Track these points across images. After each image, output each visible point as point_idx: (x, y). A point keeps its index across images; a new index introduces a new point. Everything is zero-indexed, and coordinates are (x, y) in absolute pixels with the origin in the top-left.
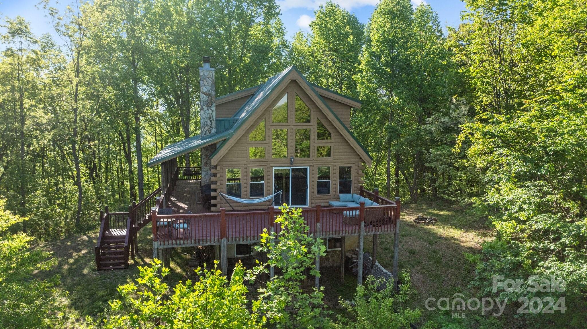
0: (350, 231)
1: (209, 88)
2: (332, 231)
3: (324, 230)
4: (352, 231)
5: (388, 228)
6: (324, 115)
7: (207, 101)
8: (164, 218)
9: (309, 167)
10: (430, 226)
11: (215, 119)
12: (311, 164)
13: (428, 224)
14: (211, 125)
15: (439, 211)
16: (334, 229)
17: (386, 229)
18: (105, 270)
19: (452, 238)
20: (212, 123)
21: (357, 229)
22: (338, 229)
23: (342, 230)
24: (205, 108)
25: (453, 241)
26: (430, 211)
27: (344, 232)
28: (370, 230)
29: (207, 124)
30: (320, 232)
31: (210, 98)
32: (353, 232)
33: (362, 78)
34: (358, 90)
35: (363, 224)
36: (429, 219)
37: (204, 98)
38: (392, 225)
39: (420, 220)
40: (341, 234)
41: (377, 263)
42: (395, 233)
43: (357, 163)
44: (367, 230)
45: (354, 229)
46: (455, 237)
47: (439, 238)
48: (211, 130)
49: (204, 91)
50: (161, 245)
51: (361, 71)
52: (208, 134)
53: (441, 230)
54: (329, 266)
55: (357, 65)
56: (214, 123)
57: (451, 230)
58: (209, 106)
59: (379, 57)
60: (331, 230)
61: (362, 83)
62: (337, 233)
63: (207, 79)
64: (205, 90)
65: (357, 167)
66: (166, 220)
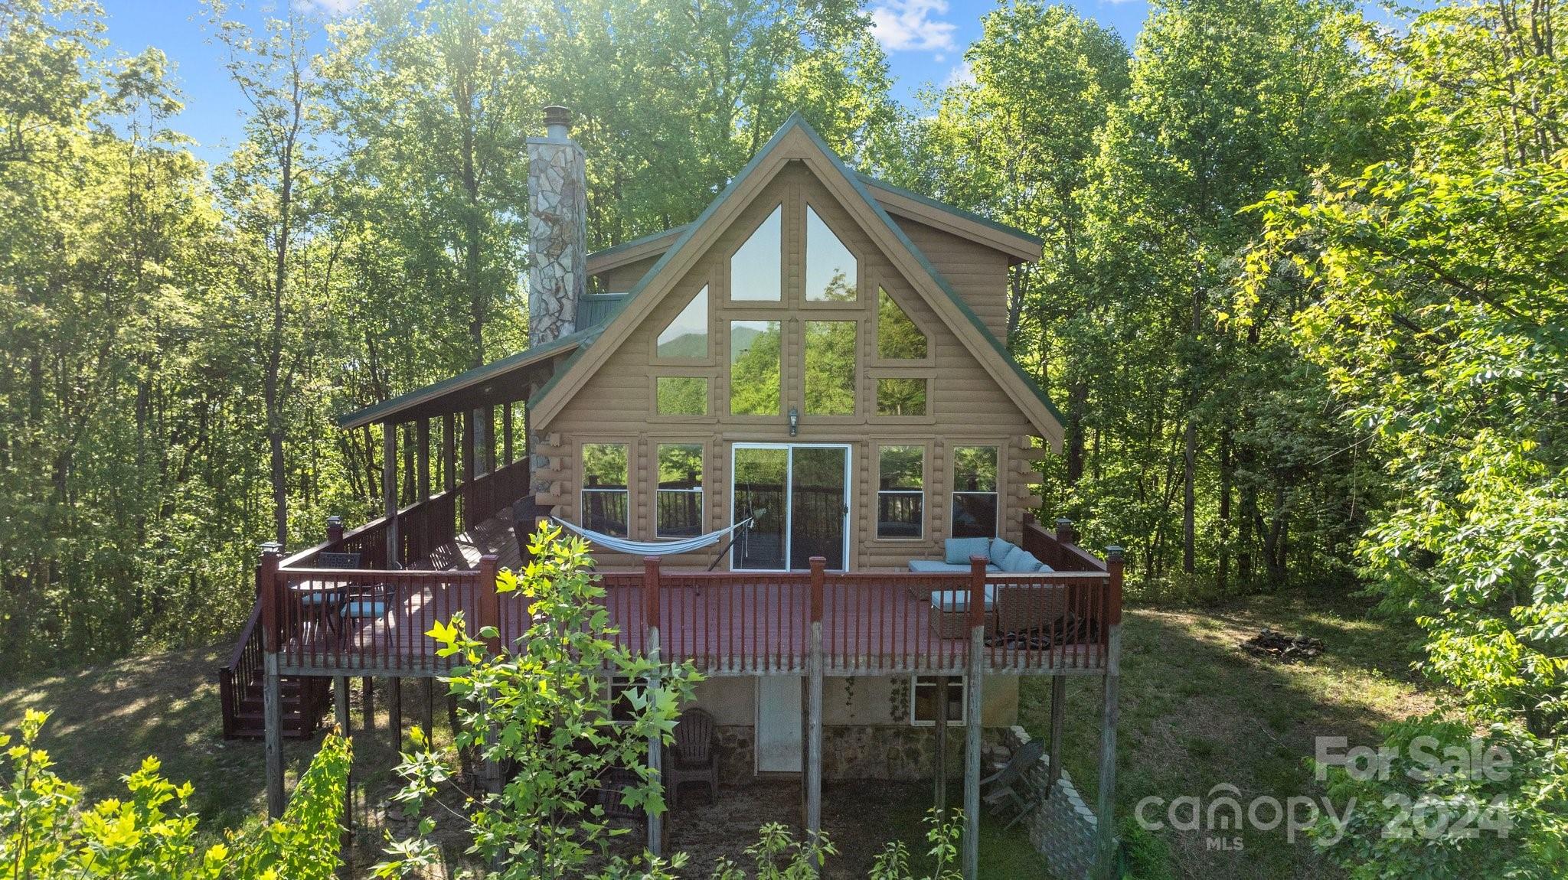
0: (934, 659)
1: (555, 200)
2: (869, 655)
3: (839, 650)
4: (941, 656)
5: (1075, 655)
6: (900, 275)
7: (550, 239)
8: (313, 577)
9: (849, 447)
10: (1298, 667)
11: (570, 294)
12: (859, 437)
13: (1289, 659)
14: (560, 312)
15: (1344, 618)
16: (875, 650)
17: (1069, 660)
18: (246, 738)
19: (1365, 710)
20: (562, 306)
21: (958, 651)
22: (887, 649)
23: (905, 655)
24: (542, 260)
25: (1363, 721)
26: (1314, 617)
27: (911, 660)
28: (1010, 659)
29: (547, 310)
30: (824, 655)
31: (556, 228)
32: (946, 662)
33: (1105, 197)
34: (1090, 231)
35: (979, 633)
36: (1298, 642)
37: (540, 230)
38: (1093, 648)
39: (1262, 645)
40: (899, 668)
41: (1065, 782)
42: (1105, 676)
43: (1015, 439)
44: (999, 659)
45: (946, 653)
46: (1375, 709)
47: (1316, 707)
48: (558, 328)
49: (541, 209)
50: (289, 664)
51: (1099, 176)
52: (550, 339)
53: (1330, 681)
54: (918, 777)
55: (1087, 159)
56: (568, 305)
57: (1367, 683)
58: (554, 256)
59: (1152, 129)
60: (863, 649)
61: (1101, 212)
62: (887, 662)
63: (550, 171)
64: (543, 206)
65: (1014, 451)
66: (317, 585)
